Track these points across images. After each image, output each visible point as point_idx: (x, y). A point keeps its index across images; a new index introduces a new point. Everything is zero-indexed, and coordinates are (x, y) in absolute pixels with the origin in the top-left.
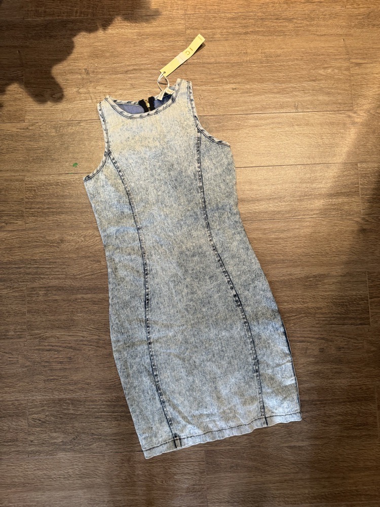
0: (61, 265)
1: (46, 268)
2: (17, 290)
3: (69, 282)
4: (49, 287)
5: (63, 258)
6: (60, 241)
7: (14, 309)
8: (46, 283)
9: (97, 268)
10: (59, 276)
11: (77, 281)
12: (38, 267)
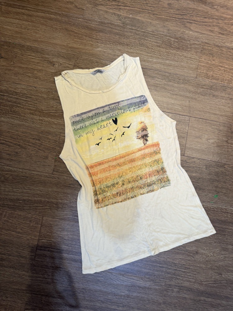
0: (193, 271)
1: (182, 271)
2: (158, 284)
3: (196, 286)
4: (182, 287)
5: (195, 266)
6: (195, 253)
7: (153, 298)
8: (180, 283)
9: (219, 279)
10: (190, 280)
11: (202, 286)
12: (176, 270)
